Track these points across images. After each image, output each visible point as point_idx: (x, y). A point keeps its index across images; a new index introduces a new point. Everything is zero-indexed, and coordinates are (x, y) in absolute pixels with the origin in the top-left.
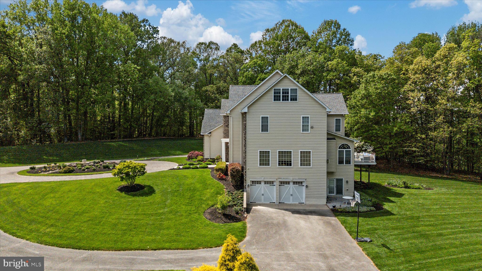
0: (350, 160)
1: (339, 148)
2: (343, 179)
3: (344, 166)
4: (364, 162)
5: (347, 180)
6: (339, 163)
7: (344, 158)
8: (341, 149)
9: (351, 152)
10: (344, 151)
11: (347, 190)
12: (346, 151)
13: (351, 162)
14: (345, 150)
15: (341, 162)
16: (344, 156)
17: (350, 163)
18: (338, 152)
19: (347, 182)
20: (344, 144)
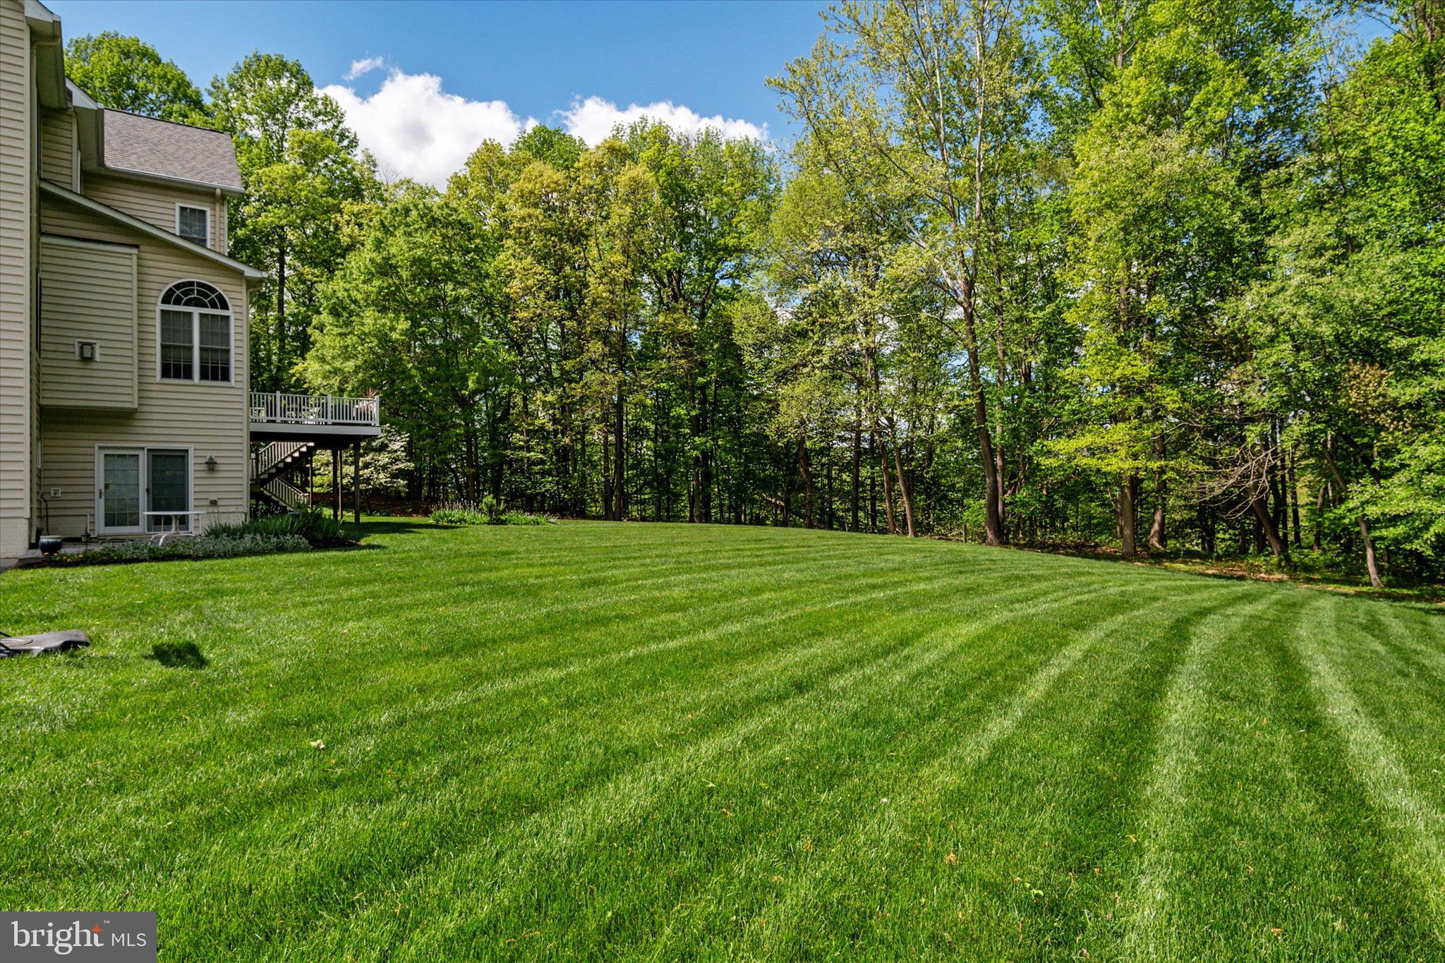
0: (227, 362)
1: (166, 300)
2: (191, 454)
3: (196, 386)
4: (334, 424)
5: (214, 454)
6: (166, 373)
7: (191, 348)
8: (178, 302)
9: (232, 323)
10: (190, 314)
11: (214, 503)
12: (202, 315)
13: (233, 372)
14: (196, 311)
15: (175, 368)
16: (191, 341)
17: (226, 377)
18: (158, 316)
19: (211, 465)
20: (191, 284)
